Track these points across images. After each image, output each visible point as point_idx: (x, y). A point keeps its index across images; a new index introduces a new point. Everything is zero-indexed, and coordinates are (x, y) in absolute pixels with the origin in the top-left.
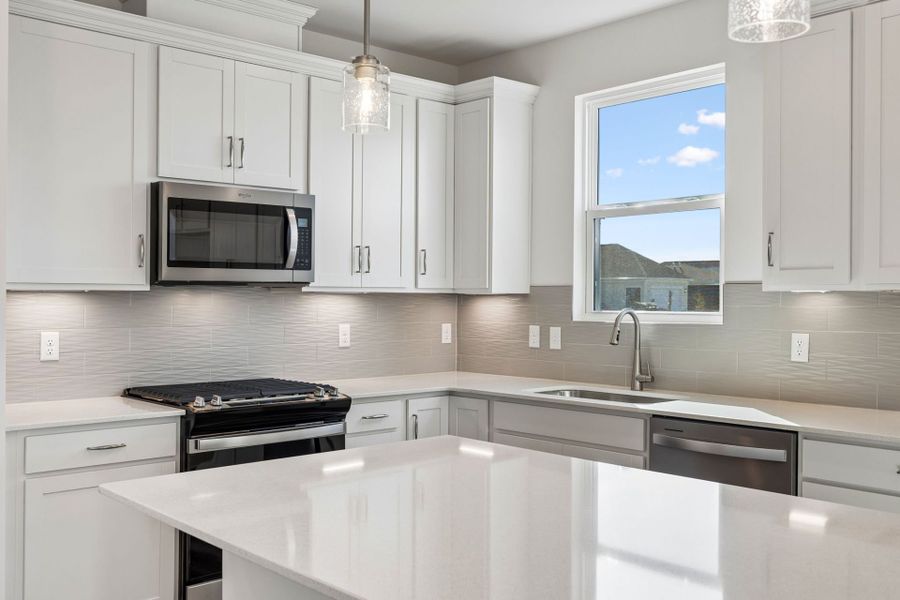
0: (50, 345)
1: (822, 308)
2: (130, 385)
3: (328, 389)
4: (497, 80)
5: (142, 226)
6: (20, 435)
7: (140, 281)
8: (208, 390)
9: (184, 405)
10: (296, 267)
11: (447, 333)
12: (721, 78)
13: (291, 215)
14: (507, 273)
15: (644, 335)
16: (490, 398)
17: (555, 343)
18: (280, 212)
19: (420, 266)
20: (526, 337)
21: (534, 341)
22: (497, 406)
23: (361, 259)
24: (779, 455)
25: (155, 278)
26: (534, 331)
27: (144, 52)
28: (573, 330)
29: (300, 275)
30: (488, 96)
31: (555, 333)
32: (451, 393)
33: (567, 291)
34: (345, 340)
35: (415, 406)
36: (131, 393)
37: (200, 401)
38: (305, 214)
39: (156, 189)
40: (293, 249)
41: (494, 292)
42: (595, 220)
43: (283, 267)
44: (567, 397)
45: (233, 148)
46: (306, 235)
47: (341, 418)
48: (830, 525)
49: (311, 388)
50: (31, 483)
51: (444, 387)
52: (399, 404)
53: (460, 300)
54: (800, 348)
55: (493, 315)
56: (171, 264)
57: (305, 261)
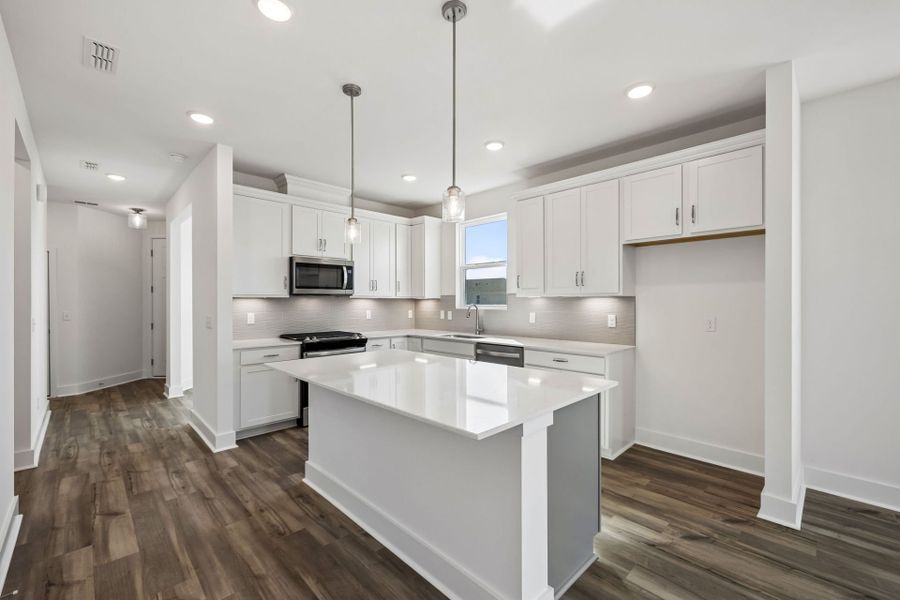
0: (251, 318)
1: (539, 303)
2: (282, 333)
3: (359, 334)
4: (426, 217)
5: (286, 273)
6: (238, 351)
7: (285, 294)
8: (311, 335)
9: (302, 340)
10: (347, 288)
11: (410, 314)
12: (506, 218)
13: (345, 269)
14: (431, 290)
15: (481, 314)
16: (422, 338)
17: (450, 318)
18: (341, 267)
19: (397, 287)
20: (439, 315)
21: (442, 317)
22: (425, 341)
23: (373, 286)
24: (517, 355)
25: (291, 293)
26: (442, 313)
27: (286, 208)
28: (457, 312)
29: (348, 292)
30: (423, 223)
31: (450, 313)
32: (408, 336)
33: (453, 297)
34: (369, 317)
35: (394, 341)
36: (283, 337)
37: (308, 339)
38: (350, 268)
39: (291, 259)
40: (345, 282)
41: (427, 297)
42: (465, 270)
43: (341, 288)
44: (452, 337)
45: (322, 243)
46: (351, 277)
47: (364, 345)
48: (542, 383)
49: (352, 334)
50: (243, 369)
51: (406, 334)
52: (388, 340)
53: (416, 301)
54: (532, 318)
55: (427, 307)
56: (297, 287)
57: (350, 286)
